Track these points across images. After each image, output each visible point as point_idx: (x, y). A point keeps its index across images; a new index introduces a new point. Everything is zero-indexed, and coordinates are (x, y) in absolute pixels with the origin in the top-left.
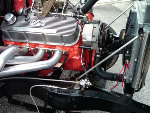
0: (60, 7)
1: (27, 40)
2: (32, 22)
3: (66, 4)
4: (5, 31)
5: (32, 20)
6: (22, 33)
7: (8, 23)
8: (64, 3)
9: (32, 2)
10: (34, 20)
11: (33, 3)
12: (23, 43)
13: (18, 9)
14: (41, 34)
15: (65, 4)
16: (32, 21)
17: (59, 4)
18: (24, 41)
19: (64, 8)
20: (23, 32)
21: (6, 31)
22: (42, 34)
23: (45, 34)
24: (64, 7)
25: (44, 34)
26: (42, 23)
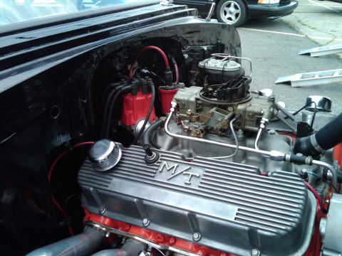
0: (250, 126)
1: (145, 221)
2: (165, 170)
3: (267, 120)
4: (88, 187)
5: (165, 162)
6: (134, 203)
7: (100, 167)
8: (262, 115)
9: (171, 106)
10: (172, 165)
11: (172, 110)
12: (133, 225)
13: (133, 121)
14: (187, 213)
15: (264, 120)
16: (165, 165)
17: (247, 118)
18: (137, 222)
19: (261, 130)
20: (135, 200)
21: (91, 189)
22: (189, 215)
23: (197, 216)
24: (262, 126)
25: (195, 217)
26: (192, 175)
